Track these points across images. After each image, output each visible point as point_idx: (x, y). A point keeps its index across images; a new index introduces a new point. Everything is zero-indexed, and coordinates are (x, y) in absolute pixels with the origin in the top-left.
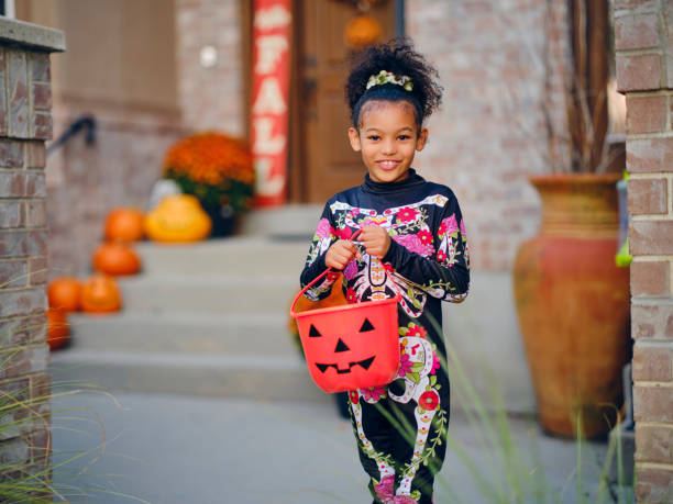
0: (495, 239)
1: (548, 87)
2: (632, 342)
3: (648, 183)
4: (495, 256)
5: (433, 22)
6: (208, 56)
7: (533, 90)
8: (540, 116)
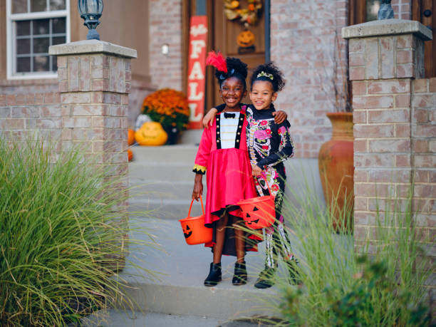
0: (311, 143)
1: (336, 72)
2: (354, 168)
3: (360, 113)
4: (311, 151)
5: (283, 39)
6: (165, 49)
7: (330, 73)
8: (332, 85)
